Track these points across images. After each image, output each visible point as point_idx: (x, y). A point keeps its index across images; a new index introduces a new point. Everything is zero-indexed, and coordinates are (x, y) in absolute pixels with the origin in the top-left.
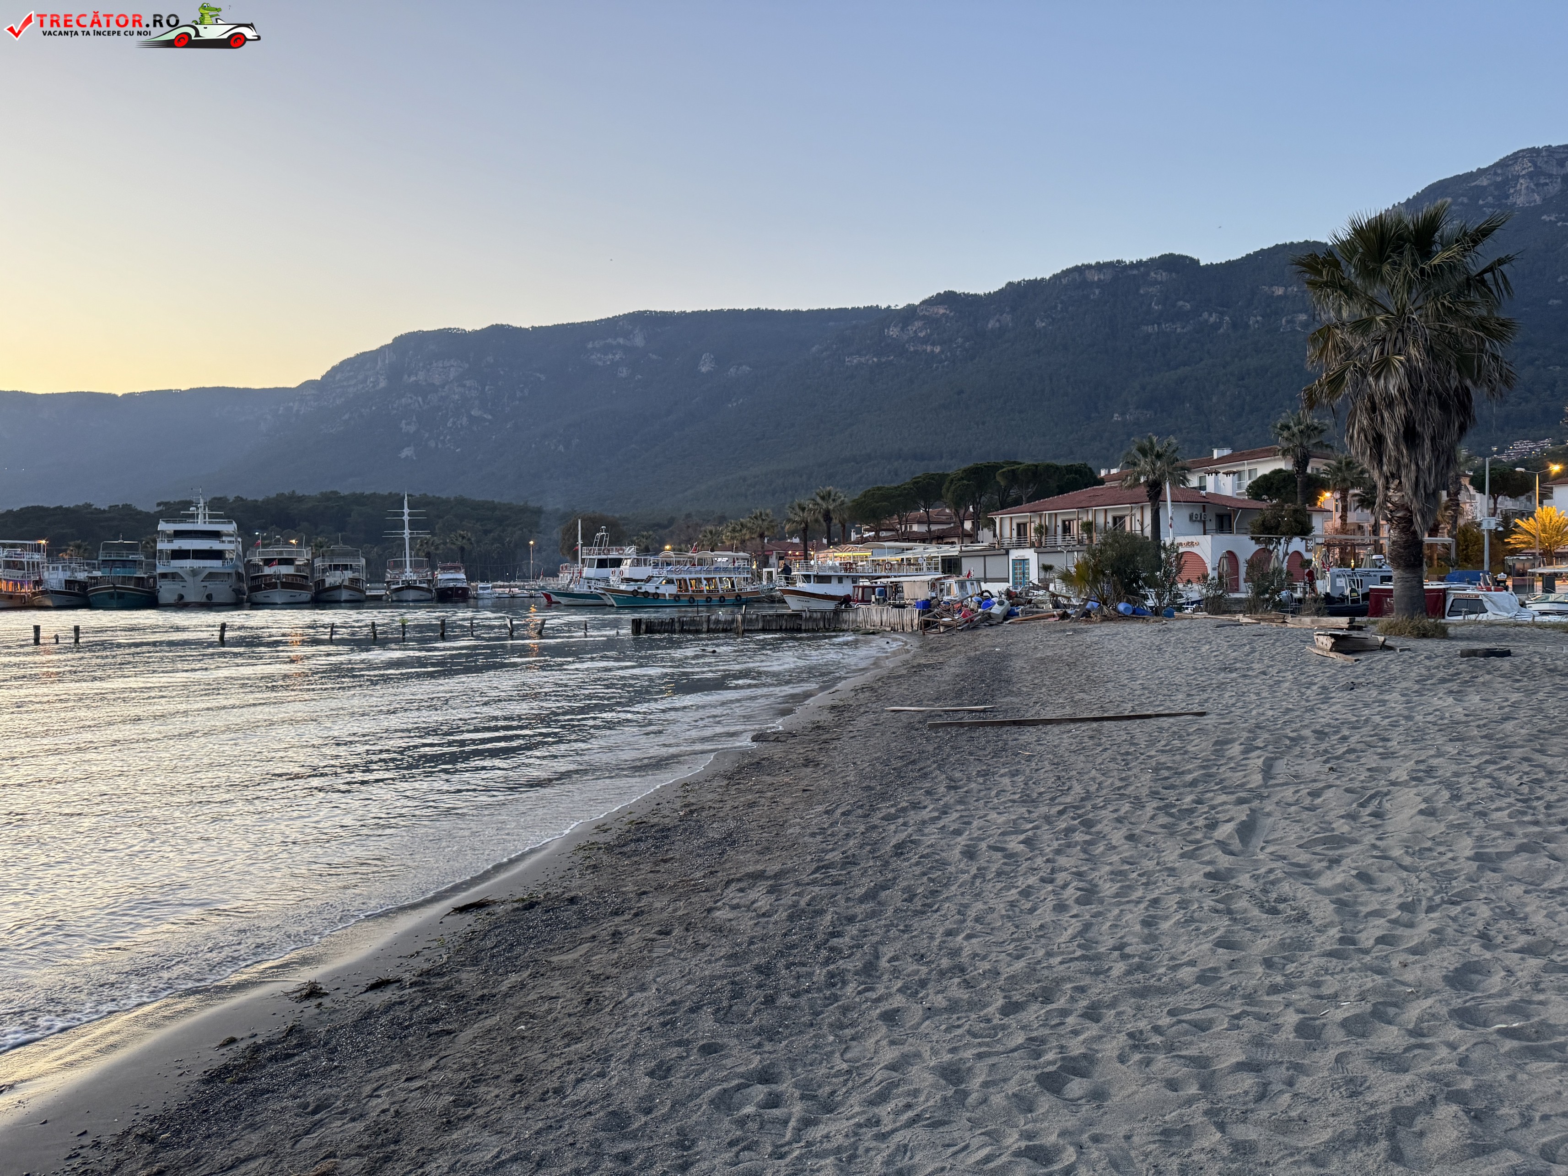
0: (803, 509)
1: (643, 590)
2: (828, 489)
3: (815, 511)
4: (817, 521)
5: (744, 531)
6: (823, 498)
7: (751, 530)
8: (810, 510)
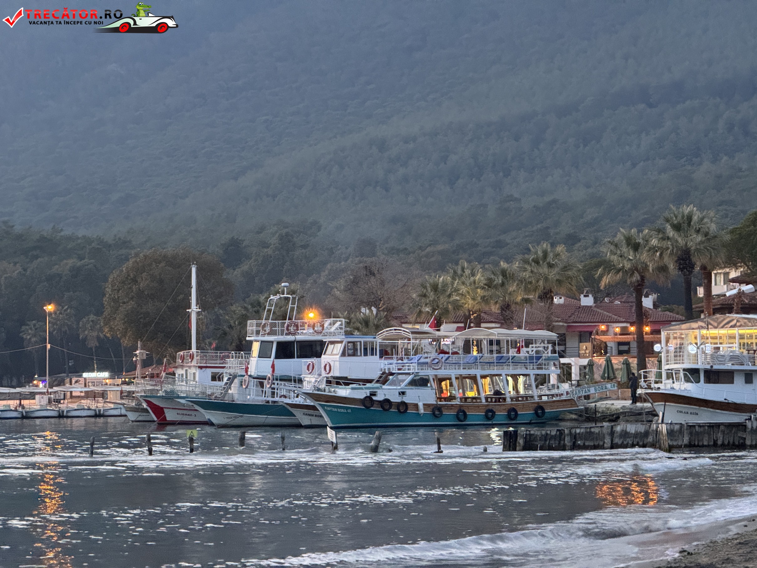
0: (636, 247)
1: (379, 397)
2: (687, 210)
3: (663, 251)
4: (663, 269)
5: (512, 288)
6: (677, 228)
7: (527, 285)
8: (653, 250)
